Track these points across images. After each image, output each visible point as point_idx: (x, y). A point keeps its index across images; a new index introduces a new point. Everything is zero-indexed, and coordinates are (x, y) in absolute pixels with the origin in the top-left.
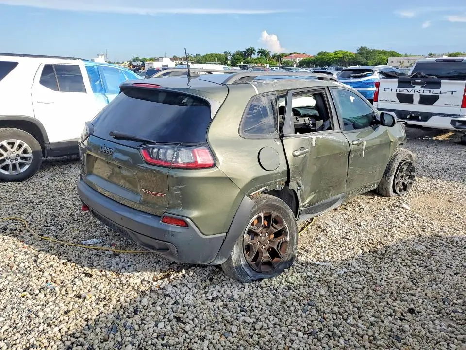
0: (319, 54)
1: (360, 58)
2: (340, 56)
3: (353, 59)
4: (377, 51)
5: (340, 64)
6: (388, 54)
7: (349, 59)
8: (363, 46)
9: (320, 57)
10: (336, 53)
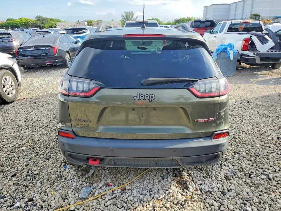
0: (8, 20)
1: (39, 23)
2: (25, 21)
3: (34, 24)
4: (48, 19)
5: (26, 27)
6: (55, 21)
7: (31, 24)
8: (39, 15)
9: (9, 22)
10: (21, 19)
